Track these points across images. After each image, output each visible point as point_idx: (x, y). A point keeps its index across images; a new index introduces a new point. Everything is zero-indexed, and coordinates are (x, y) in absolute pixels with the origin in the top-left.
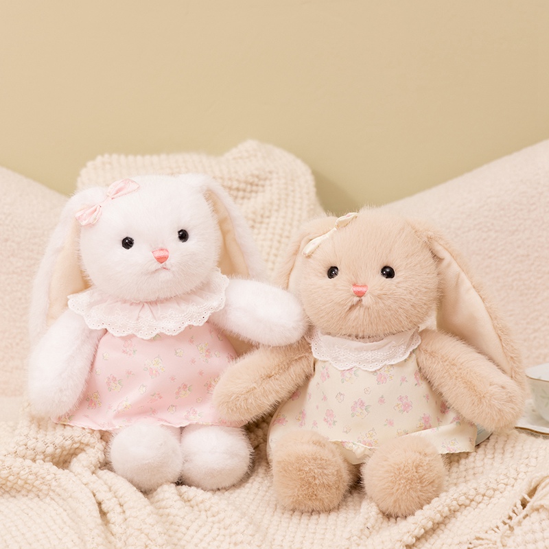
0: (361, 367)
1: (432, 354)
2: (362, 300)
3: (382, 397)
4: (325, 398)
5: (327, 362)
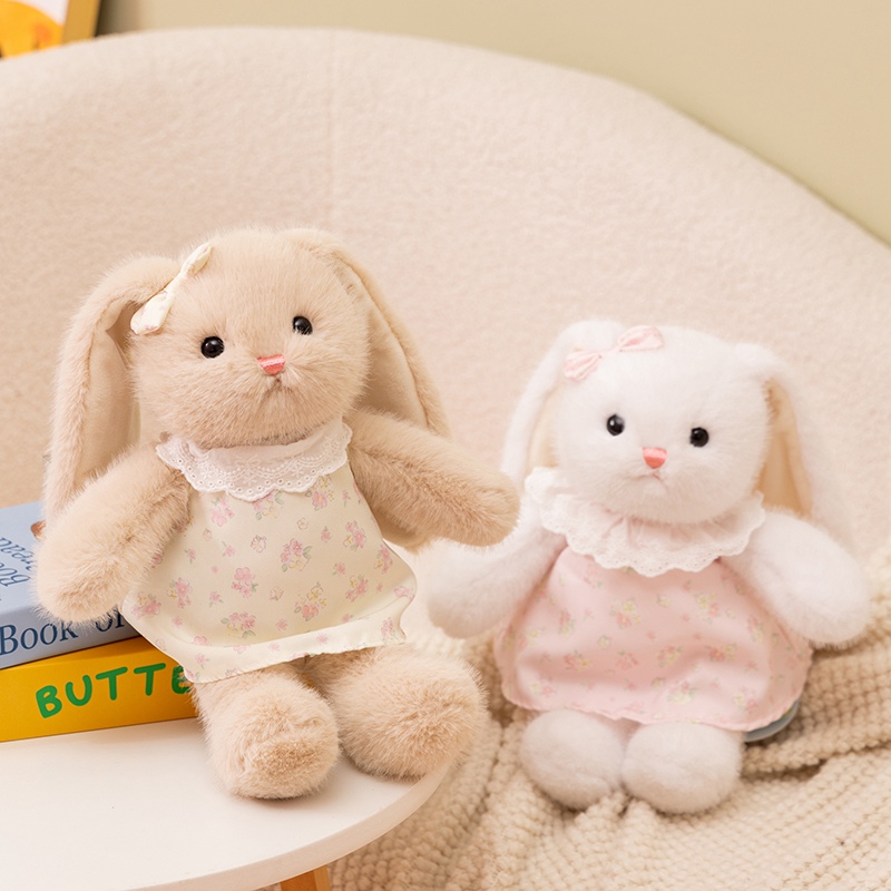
0: (285, 487)
1: (373, 455)
2: (278, 380)
3: (326, 530)
4: (229, 551)
5: (221, 493)
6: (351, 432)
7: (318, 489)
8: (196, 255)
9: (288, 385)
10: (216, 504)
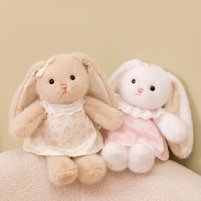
0: (67, 114)
1: (90, 105)
2: (66, 90)
4: (53, 127)
5: (52, 114)
7: (74, 115)
8: (50, 60)
9: (68, 92)
10: (51, 116)
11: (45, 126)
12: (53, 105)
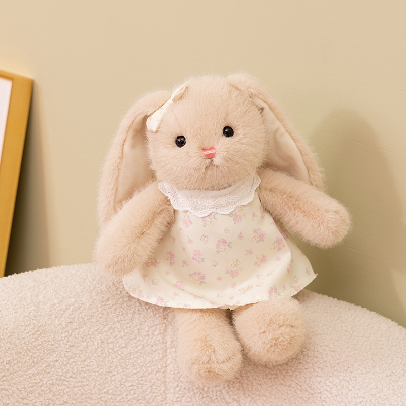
0: (218, 211)
2: (213, 160)
3: (241, 234)
4: (190, 241)
5: (187, 211)
6: (260, 181)
7: (236, 212)
8: (177, 92)
9: (216, 164)
10: (185, 216)
11: (174, 239)
12: (187, 192)
